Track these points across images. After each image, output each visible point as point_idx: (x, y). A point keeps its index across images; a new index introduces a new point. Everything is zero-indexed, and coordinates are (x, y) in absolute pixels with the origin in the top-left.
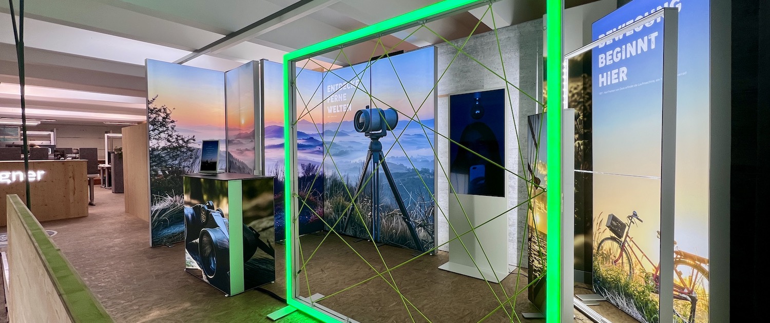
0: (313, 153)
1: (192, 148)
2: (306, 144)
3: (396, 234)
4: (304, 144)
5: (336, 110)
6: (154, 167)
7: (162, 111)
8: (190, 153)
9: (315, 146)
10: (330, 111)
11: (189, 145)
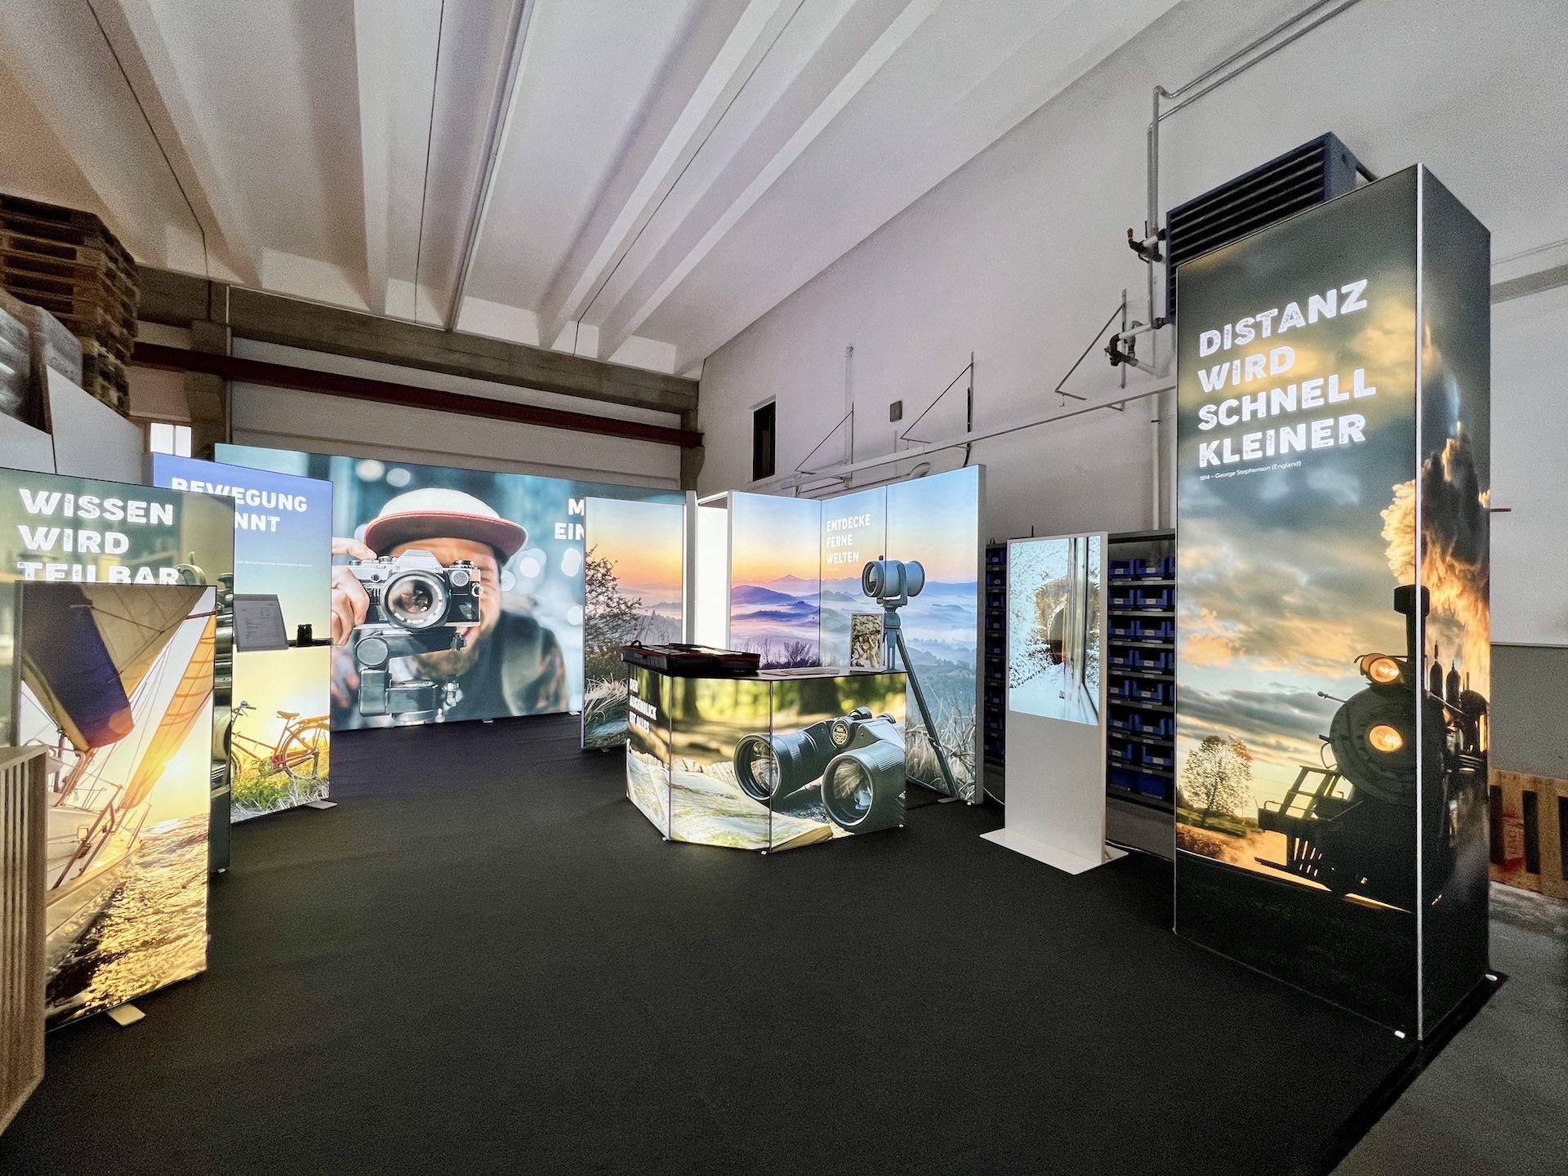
0: (803, 625)
1: (638, 616)
2: (792, 612)
3: (919, 764)
4: (789, 612)
5: (838, 560)
6: (590, 643)
7: (602, 565)
8: (634, 622)
9: (805, 616)
10: (830, 561)
11: (634, 612)
